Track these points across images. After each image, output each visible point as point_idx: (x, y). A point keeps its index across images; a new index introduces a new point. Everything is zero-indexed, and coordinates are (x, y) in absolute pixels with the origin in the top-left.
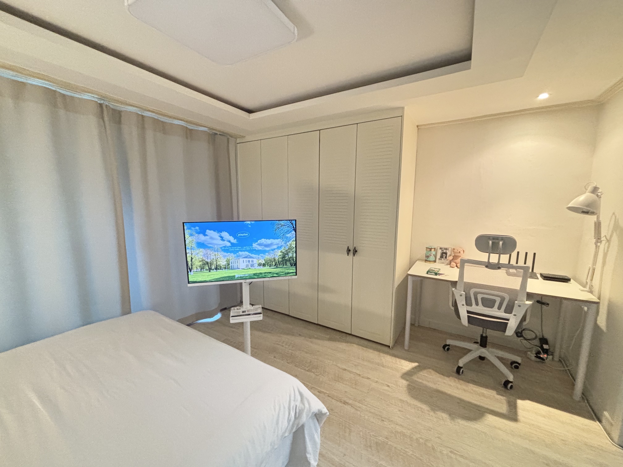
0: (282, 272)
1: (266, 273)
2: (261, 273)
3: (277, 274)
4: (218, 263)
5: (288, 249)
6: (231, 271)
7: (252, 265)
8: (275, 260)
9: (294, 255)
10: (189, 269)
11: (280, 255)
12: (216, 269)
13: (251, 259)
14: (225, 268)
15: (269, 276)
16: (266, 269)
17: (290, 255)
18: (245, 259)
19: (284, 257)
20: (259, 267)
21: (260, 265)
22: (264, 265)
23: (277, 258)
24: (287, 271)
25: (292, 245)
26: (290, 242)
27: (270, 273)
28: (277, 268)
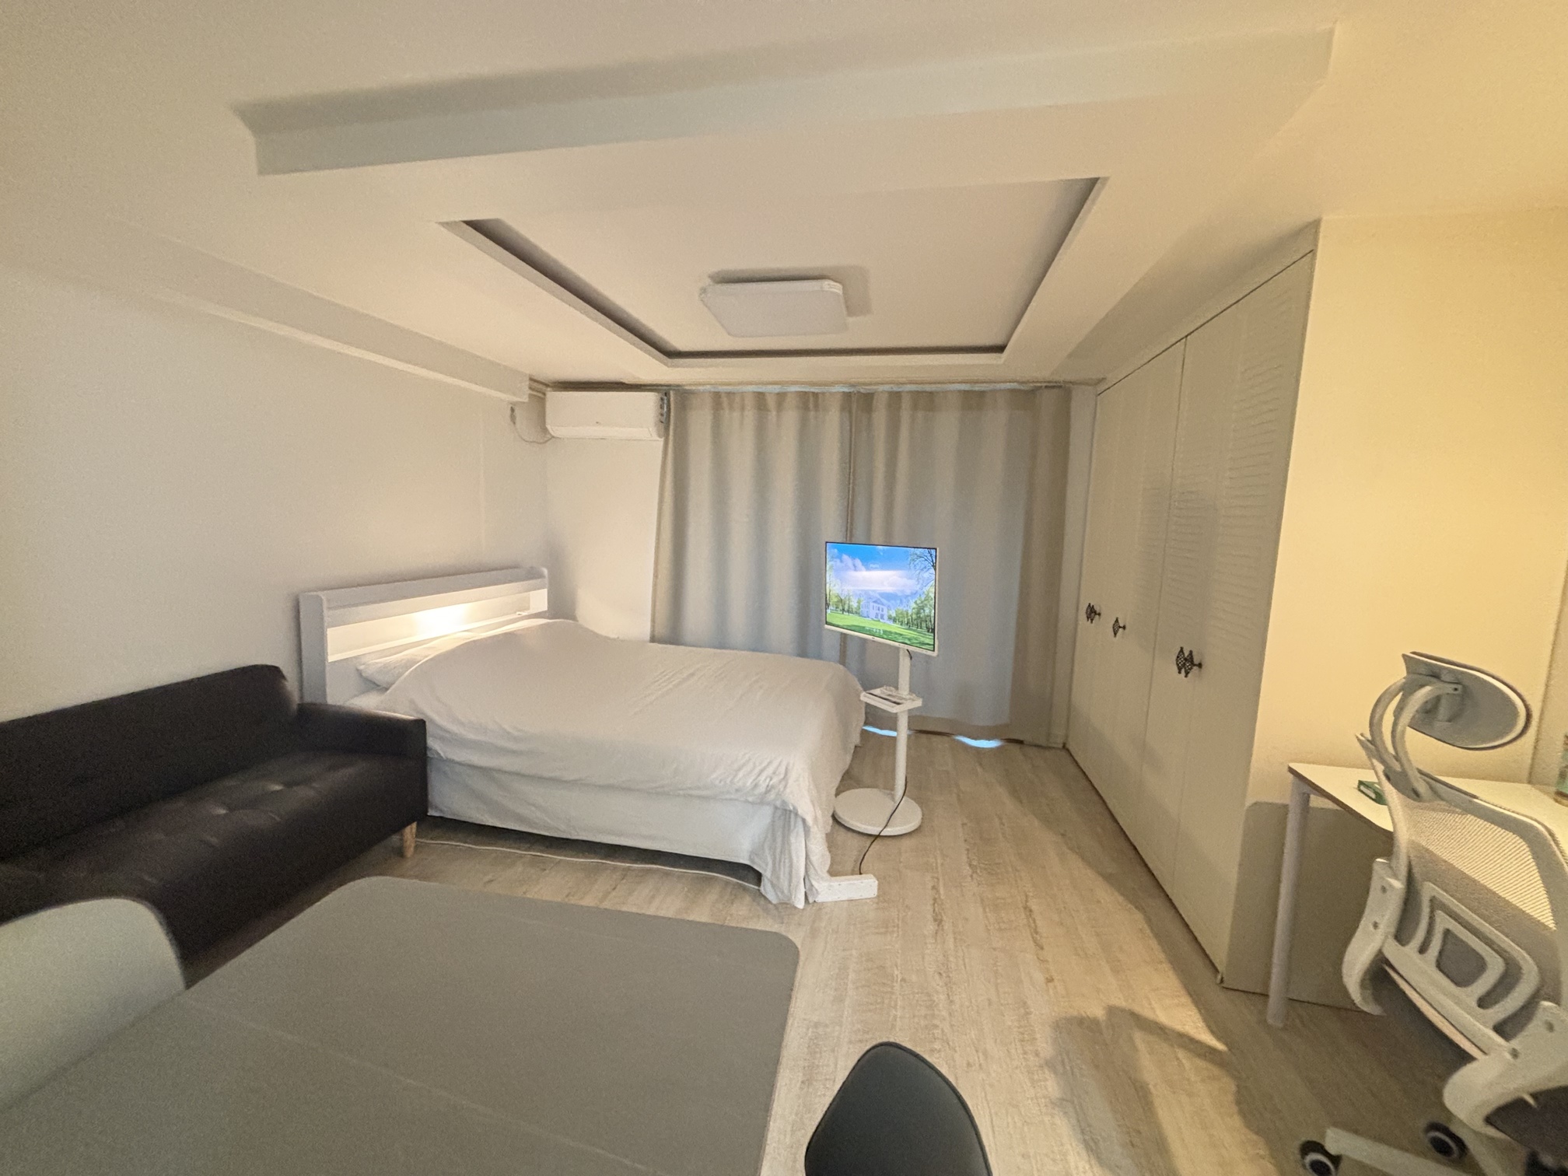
0: (916, 639)
1: (896, 633)
2: (891, 632)
3: (909, 639)
4: (851, 603)
5: (925, 600)
6: (862, 619)
7: (882, 617)
8: (907, 614)
9: (933, 615)
10: (827, 605)
11: (914, 609)
12: (848, 611)
13: (881, 606)
14: (856, 613)
15: (900, 641)
16: (895, 628)
17: (927, 611)
18: (875, 605)
19: (918, 613)
20: (888, 622)
21: (890, 618)
22: (895, 620)
23: (910, 612)
24: (922, 639)
25: (930, 594)
26: (927, 588)
27: (901, 635)
28: (909, 629)
